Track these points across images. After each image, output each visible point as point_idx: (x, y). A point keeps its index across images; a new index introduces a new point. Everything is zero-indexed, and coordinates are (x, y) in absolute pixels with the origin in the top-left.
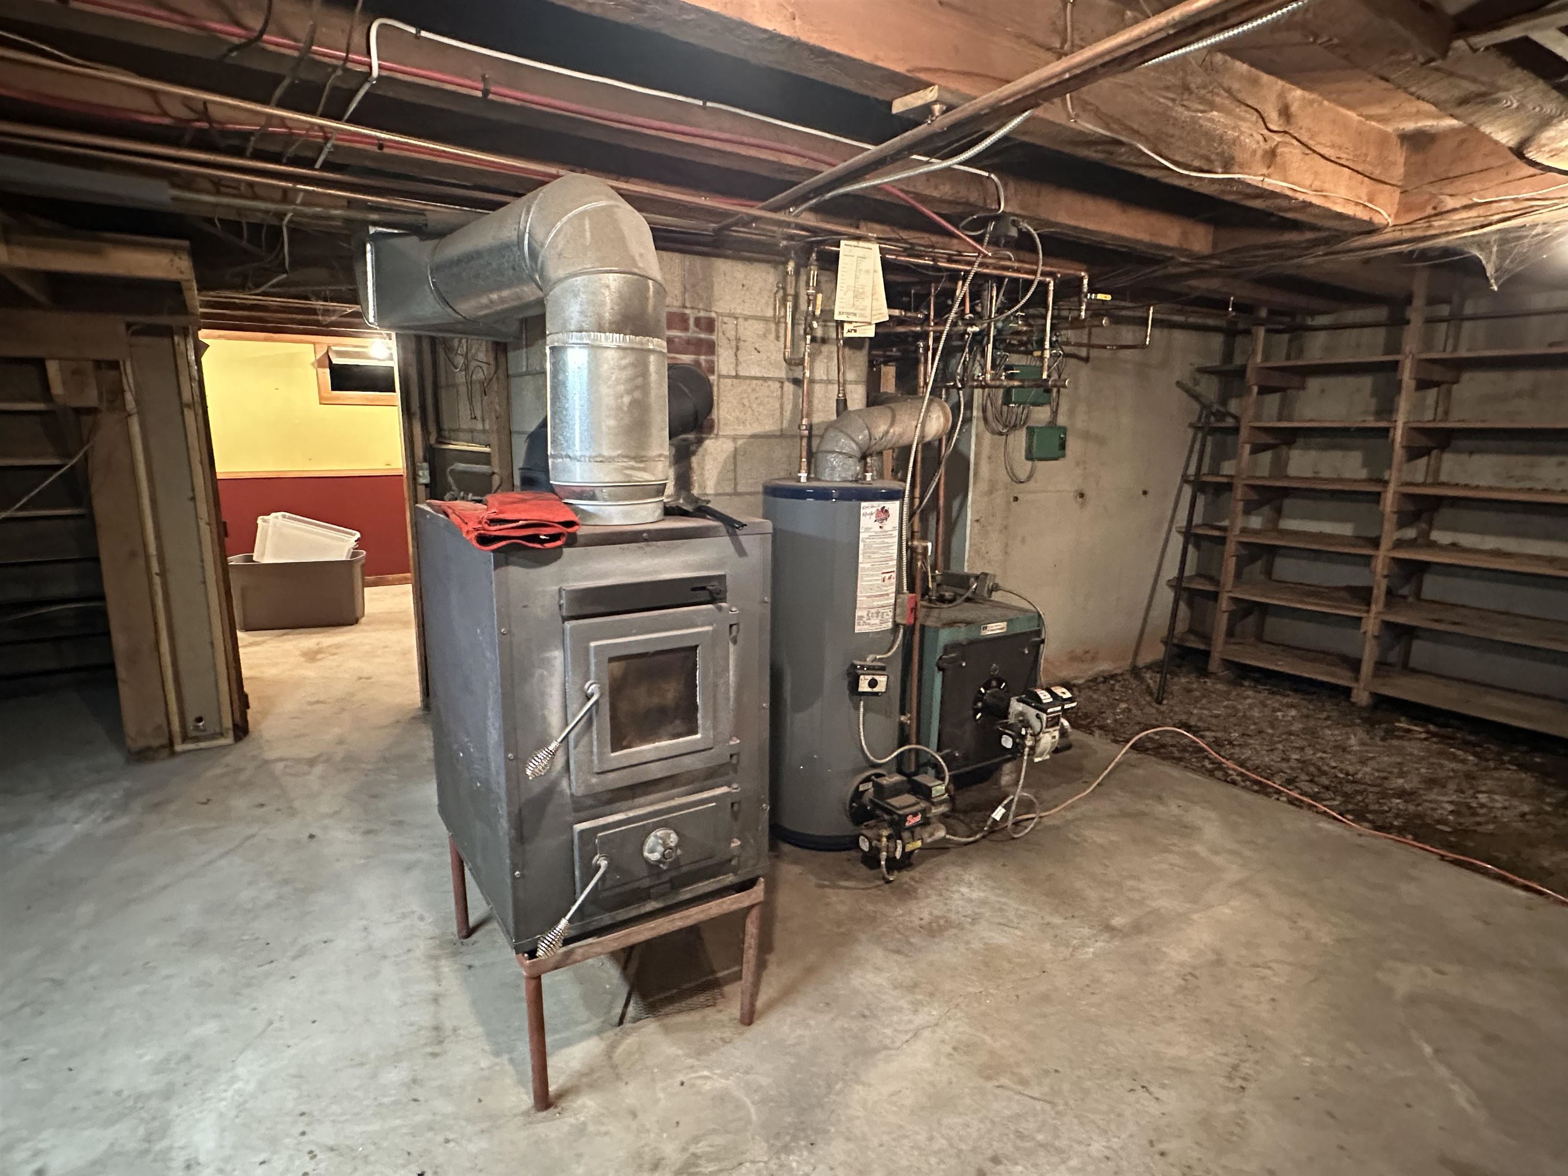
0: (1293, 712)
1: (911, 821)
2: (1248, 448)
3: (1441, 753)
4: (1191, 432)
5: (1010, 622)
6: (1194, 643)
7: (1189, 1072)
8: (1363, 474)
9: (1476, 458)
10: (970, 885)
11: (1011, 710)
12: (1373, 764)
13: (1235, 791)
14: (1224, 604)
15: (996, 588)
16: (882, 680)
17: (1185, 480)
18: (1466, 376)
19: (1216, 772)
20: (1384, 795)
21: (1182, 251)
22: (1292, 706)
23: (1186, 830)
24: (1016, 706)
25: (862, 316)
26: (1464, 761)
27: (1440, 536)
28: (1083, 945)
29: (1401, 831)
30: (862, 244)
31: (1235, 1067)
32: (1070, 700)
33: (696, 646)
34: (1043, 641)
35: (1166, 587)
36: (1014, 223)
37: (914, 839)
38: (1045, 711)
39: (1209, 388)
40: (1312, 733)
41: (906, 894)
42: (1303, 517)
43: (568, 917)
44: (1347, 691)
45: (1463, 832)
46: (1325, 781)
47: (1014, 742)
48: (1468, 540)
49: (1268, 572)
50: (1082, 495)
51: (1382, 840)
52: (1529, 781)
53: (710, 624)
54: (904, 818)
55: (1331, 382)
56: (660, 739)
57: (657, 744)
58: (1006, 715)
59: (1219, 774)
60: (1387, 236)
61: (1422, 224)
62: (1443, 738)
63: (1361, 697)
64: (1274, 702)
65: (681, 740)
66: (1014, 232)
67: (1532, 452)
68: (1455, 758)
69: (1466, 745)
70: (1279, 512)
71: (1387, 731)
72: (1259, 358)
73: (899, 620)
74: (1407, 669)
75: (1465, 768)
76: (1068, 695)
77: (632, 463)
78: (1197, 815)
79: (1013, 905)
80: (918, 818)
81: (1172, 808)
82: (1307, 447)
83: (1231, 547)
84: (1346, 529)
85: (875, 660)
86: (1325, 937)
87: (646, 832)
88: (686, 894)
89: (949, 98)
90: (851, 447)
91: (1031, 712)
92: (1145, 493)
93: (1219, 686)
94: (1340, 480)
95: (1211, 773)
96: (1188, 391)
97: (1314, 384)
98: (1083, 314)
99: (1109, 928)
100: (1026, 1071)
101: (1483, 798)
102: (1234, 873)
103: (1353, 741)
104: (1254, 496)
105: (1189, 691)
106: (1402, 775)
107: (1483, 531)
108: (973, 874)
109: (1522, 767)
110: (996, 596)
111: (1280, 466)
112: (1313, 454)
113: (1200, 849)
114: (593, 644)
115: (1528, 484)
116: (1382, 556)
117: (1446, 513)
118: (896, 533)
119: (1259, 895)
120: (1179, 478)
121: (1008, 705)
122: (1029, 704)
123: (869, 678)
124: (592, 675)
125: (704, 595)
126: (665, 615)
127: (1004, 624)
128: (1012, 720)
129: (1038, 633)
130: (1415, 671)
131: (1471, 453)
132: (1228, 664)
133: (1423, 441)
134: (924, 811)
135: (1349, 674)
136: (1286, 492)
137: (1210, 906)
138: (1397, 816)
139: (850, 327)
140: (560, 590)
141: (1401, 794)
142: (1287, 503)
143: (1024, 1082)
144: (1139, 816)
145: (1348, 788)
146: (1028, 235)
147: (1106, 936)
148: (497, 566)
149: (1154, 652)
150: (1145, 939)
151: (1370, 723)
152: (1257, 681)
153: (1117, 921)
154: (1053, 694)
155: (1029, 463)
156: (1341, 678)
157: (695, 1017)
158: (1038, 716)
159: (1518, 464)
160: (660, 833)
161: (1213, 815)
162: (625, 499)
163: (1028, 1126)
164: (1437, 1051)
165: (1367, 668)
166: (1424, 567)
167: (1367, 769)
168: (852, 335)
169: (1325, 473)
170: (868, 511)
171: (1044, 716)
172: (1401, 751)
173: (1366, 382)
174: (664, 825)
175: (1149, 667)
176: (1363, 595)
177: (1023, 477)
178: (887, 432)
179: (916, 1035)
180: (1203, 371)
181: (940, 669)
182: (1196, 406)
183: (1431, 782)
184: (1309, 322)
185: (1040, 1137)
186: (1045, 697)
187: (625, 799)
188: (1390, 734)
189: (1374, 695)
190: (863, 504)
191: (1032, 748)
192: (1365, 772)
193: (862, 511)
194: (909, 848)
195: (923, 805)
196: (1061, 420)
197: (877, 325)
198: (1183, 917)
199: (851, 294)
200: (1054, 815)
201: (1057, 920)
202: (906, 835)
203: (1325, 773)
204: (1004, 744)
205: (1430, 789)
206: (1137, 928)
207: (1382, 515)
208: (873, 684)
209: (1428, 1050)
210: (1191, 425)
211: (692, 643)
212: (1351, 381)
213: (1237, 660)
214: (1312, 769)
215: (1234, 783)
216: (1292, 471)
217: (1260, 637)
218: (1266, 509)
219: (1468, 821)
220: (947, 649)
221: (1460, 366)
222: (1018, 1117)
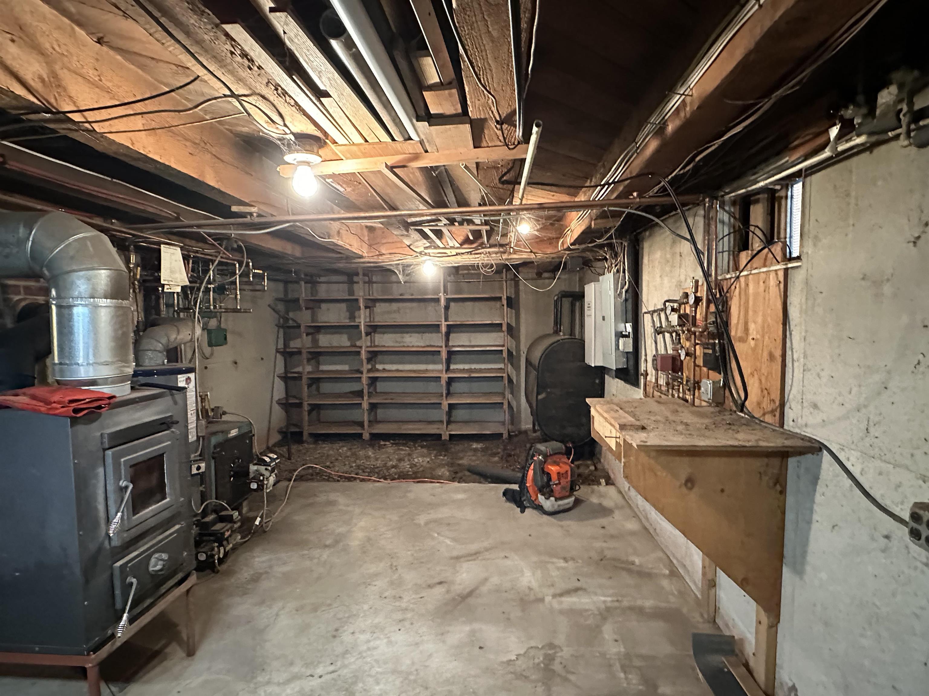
0: (345, 449)
1: (227, 534)
2: (305, 334)
3: (399, 449)
4: (276, 328)
5: (239, 428)
6: (294, 429)
7: (380, 573)
8: (348, 344)
9: (386, 335)
10: (258, 557)
11: (251, 471)
12: (380, 460)
13: (341, 483)
14: (306, 407)
15: (224, 413)
16: (203, 465)
17: (277, 351)
18: (377, 304)
19: (329, 479)
20: (388, 469)
21: (293, 256)
22: (344, 446)
23: (332, 503)
24: (253, 468)
25: (176, 282)
26: (405, 450)
27: (379, 367)
28: (321, 556)
29: (398, 479)
30: (171, 247)
31: (391, 565)
32: (277, 458)
33: (163, 454)
34: (254, 435)
35: (277, 405)
36: (236, 242)
37: (228, 543)
38: (270, 466)
39: (281, 307)
40: (354, 454)
41: (229, 573)
42: (330, 364)
43: (127, 611)
44: (361, 435)
45: (415, 473)
46: (368, 470)
47: (258, 485)
48: (388, 367)
49: (318, 389)
50: (236, 363)
51: (395, 483)
52: (425, 451)
53: (169, 441)
54: (223, 534)
55: (331, 305)
56: (151, 506)
57: (150, 508)
58: (248, 473)
59: (330, 479)
60: (367, 260)
61: (376, 257)
62: (396, 444)
63: (366, 436)
64: (336, 446)
65: (160, 503)
66: (235, 246)
67: (402, 333)
68: (402, 450)
69: (404, 445)
70: (318, 363)
71: (379, 447)
72: (304, 295)
73: (199, 434)
74: (378, 422)
75: (407, 452)
76: (275, 456)
77: (123, 364)
78: (333, 496)
79: (283, 555)
80: (229, 533)
81: (322, 498)
82: (326, 333)
83: (304, 381)
84: (346, 367)
85: (195, 456)
86: (395, 518)
87: (150, 557)
88: (163, 590)
89: (261, 213)
90: (160, 347)
91: (262, 469)
92: (262, 359)
93: (311, 446)
94: (332, 347)
95: (328, 480)
96: (274, 310)
97: (324, 306)
98: (251, 279)
99: (326, 546)
100: (329, 602)
101: (416, 460)
102: (357, 510)
103: (370, 453)
104: (310, 356)
105: (300, 451)
106: (391, 460)
107: (392, 363)
108: (257, 551)
109: (422, 447)
110: (225, 418)
111: (315, 342)
112: (328, 336)
113: (341, 507)
114: (122, 460)
115: (402, 344)
116: (365, 377)
117: (380, 357)
118: (194, 389)
119: (370, 514)
120: (275, 351)
121: (248, 468)
122: (261, 465)
123: (196, 466)
124: (123, 477)
125: (164, 427)
126: (151, 439)
127: (237, 430)
128: (252, 475)
129: (251, 431)
130: (380, 422)
131: (384, 333)
132: (311, 435)
133: (370, 330)
134: (231, 528)
135: (359, 428)
136: (320, 354)
137: (356, 524)
138: (396, 474)
139: (168, 287)
140: (102, 435)
141: (393, 467)
142: (321, 358)
143: (330, 605)
144: (311, 505)
145: (376, 470)
146: (241, 246)
147: (327, 549)
148: (72, 426)
149: (276, 438)
150: (341, 544)
151: (372, 446)
152: (324, 441)
153: (328, 542)
154: (270, 458)
155: (209, 349)
156: (358, 430)
157: (158, 670)
158: (266, 469)
159: (397, 336)
160: (157, 555)
161: (338, 494)
162: (117, 383)
163: (340, 616)
164: (438, 534)
165: (366, 424)
166: (377, 378)
167: (379, 462)
168: (169, 291)
169: (335, 344)
170: (182, 379)
171: (270, 468)
172: (387, 452)
173: (343, 306)
174: (156, 551)
175: (274, 445)
176: (359, 394)
177: (207, 356)
178: (176, 338)
179: (277, 615)
180: (277, 299)
181: (213, 458)
182: (277, 316)
183: (400, 460)
184: (318, 280)
185: (347, 615)
186: (267, 460)
187: (134, 544)
188: (380, 447)
189: (370, 434)
190: (179, 376)
191: (267, 484)
192: (379, 463)
193: (179, 380)
194: (228, 549)
195: (229, 525)
196: (223, 326)
197: (182, 287)
198: (349, 531)
199: (168, 271)
200: (277, 517)
201: (306, 552)
202: (225, 543)
203: (367, 468)
204: (252, 487)
205: (400, 463)
206: (337, 542)
207: (362, 359)
208: (199, 468)
209: (436, 535)
210: (276, 325)
211: (161, 453)
212: (338, 305)
213: (315, 432)
214: (362, 467)
215: (338, 481)
216: (321, 344)
217: (319, 421)
218: (313, 362)
219: (415, 469)
220: (215, 447)
221: (375, 301)
222: (335, 615)
